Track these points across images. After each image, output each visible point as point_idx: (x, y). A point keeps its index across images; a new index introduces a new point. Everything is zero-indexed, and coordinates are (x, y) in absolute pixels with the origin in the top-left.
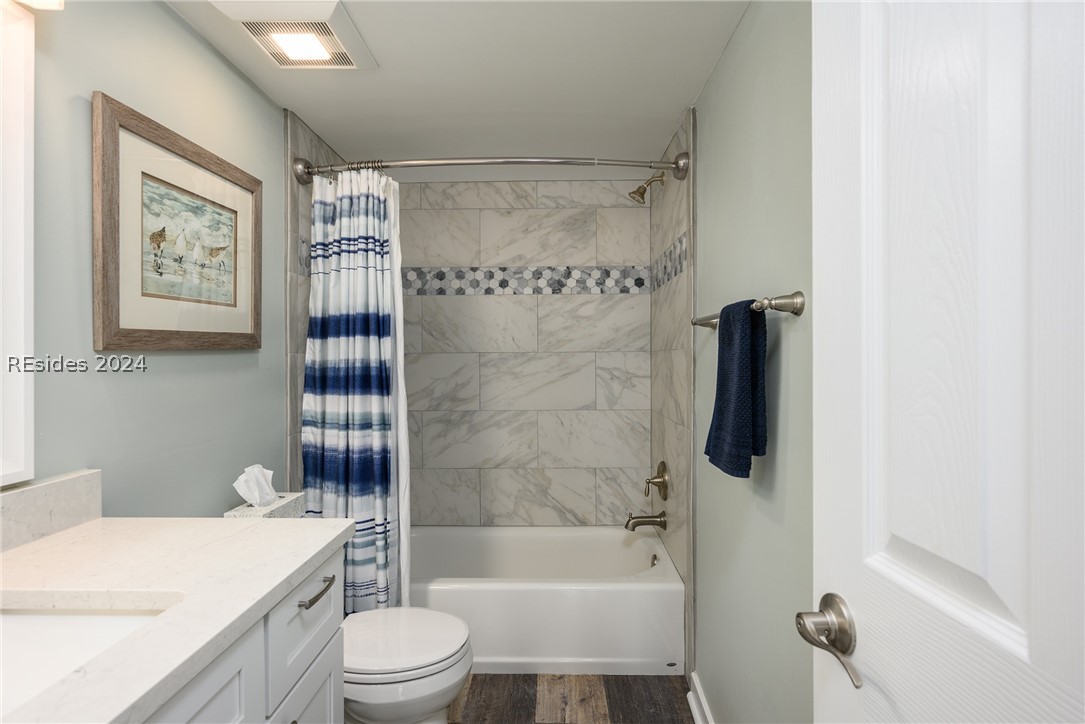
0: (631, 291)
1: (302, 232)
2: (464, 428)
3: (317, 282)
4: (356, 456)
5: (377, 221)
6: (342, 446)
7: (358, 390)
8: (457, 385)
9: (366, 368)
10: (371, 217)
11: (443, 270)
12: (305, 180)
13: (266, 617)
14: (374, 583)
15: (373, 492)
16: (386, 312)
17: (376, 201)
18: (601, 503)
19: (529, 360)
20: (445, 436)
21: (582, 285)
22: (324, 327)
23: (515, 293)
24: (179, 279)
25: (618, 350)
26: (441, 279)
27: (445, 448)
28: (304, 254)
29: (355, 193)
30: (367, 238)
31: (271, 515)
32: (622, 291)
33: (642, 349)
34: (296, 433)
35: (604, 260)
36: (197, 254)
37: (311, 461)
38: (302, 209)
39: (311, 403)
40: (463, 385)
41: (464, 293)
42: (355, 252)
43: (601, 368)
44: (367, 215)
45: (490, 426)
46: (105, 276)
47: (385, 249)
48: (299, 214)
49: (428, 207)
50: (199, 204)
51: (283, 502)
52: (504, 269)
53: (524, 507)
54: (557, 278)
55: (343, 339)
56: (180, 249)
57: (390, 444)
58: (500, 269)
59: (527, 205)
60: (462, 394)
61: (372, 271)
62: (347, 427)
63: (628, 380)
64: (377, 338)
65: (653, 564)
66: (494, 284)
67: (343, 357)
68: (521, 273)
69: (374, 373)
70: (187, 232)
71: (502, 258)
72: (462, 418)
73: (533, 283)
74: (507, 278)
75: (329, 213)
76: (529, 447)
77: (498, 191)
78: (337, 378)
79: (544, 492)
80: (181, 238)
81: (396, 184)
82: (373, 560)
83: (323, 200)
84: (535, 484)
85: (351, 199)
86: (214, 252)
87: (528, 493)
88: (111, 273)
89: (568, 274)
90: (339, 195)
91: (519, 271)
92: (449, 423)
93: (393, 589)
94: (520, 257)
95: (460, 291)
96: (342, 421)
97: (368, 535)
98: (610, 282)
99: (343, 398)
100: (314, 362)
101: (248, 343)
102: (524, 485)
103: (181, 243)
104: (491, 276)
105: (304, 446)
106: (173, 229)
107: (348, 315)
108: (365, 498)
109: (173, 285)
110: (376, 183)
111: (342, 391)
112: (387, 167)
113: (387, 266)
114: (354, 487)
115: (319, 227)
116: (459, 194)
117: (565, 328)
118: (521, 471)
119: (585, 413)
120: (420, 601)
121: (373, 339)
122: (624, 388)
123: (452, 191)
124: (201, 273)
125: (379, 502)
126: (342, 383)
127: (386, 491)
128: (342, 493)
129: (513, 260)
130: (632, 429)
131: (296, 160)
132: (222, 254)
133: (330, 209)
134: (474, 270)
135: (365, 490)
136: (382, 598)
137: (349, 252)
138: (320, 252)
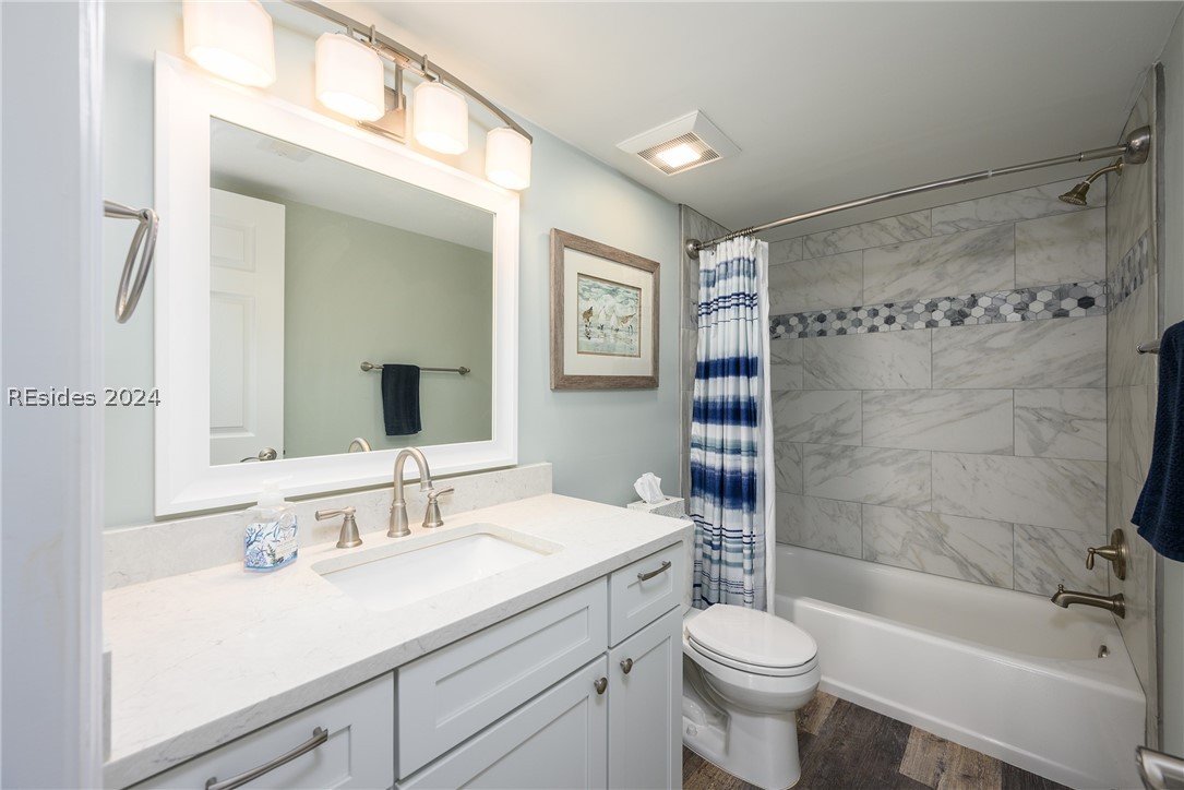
0: (1072, 314)
1: (692, 296)
2: (845, 462)
3: (702, 333)
4: (728, 475)
5: (747, 278)
6: (718, 466)
7: (730, 421)
8: (837, 421)
9: (737, 403)
10: (741, 276)
11: (824, 312)
12: (694, 256)
13: (609, 576)
14: (741, 585)
15: (742, 508)
16: (755, 355)
17: (746, 262)
18: (1021, 565)
19: (921, 397)
20: (825, 468)
21: (993, 314)
22: (707, 370)
23: (903, 329)
24: (601, 340)
25: (1050, 386)
26: (822, 322)
27: (825, 479)
28: (695, 313)
29: (730, 259)
30: (738, 295)
31: (656, 511)
32: (1056, 316)
33: (1090, 385)
34: (686, 453)
35: (1025, 280)
36: (613, 322)
37: (697, 475)
38: (692, 278)
39: (697, 429)
40: (844, 421)
41: (845, 333)
42: (729, 307)
43: (1022, 408)
44: (739, 275)
45: (873, 463)
46: (556, 342)
47: (755, 302)
48: (689, 284)
49: (809, 257)
50: (615, 287)
51: (668, 503)
52: (890, 306)
53: (914, 551)
54: (957, 308)
55: (719, 379)
56: (602, 320)
57: (757, 468)
58: (886, 305)
59: (919, 236)
60: (844, 429)
61: (742, 321)
62: (722, 450)
63: (1066, 423)
64: (746, 378)
65: (1100, 656)
66: (879, 321)
67: (719, 393)
68: (912, 307)
69: (743, 407)
70: (606, 308)
71: (890, 293)
72: (843, 452)
73: (926, 317)
74: (894, 314)
75: (712, 279)
76: (921, 488)
77: (884, 229)
78: (715, 410)
79: (941, 539)
80: (603, 312)
81: (766, 244)
82: (741, 565)
83: (707, 268)
84: (928, 530)
85: (726, 263)
86: (625, 319)
87: (919, 537)
88: (559, 341)
89: (973, 302)
90: (718, 263)
91: (909, 306)
92: (829, 456)
93: (759, 594)
94: (910, 291)
95: (842, 331)
96: (718, 447)
97: (739, 543)
98: (1036, 307)
99: (719, 427)
100: (699, 398)
101: (650, 383)
102: (913, 528)
103: (602, 316)
104: (875, 313)
105: (693, 463)
106: (597, 307)
107: (723, 360)
108: (736, 511)
109: (597, 345)
110: (746, 247)
111: (719, 421)
112: (758, 231)
113: (755, 315)
114: (727, 501)
115: (703, 290)
116: (841, 239)
117: (969, 363)
118: (910, 513)
119: (994, 457)
120: (785, 613)
121: (743, 379)
122: (1059, 432)
123: (833, 238)
124: (615, 336)
125: (746, 516)
126: (719, 415)
127: (752, 509)
128: (718, 504)
129: (901, 295)
130: (1073, 483)
131: (688, 242)
132: (630, 320)
133: (712, 275)
134: (856, 309)
135: (736, 505)
136: (748, 599)
137: (725, 308)
138: (704, 310)
